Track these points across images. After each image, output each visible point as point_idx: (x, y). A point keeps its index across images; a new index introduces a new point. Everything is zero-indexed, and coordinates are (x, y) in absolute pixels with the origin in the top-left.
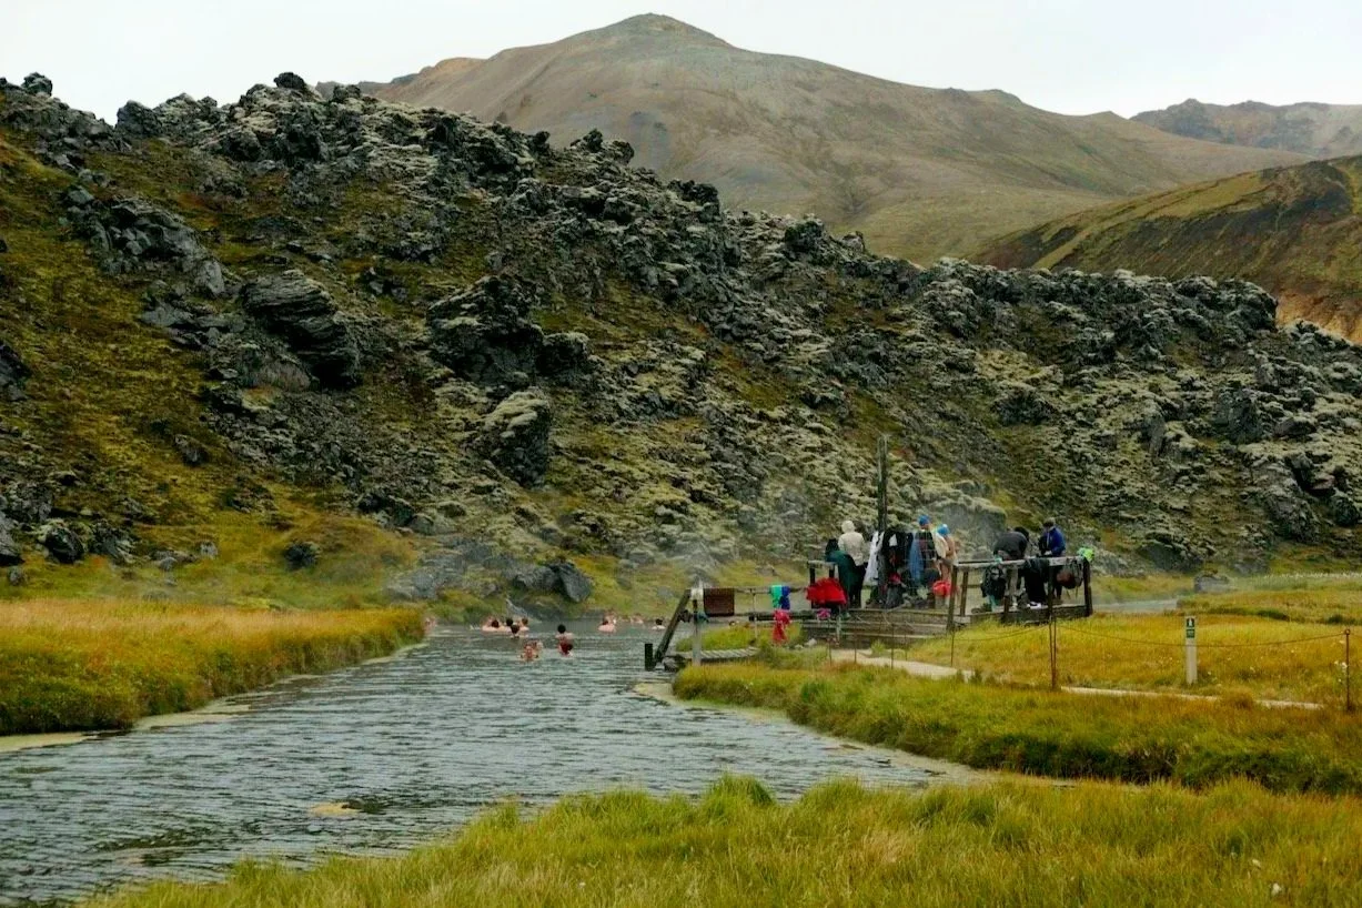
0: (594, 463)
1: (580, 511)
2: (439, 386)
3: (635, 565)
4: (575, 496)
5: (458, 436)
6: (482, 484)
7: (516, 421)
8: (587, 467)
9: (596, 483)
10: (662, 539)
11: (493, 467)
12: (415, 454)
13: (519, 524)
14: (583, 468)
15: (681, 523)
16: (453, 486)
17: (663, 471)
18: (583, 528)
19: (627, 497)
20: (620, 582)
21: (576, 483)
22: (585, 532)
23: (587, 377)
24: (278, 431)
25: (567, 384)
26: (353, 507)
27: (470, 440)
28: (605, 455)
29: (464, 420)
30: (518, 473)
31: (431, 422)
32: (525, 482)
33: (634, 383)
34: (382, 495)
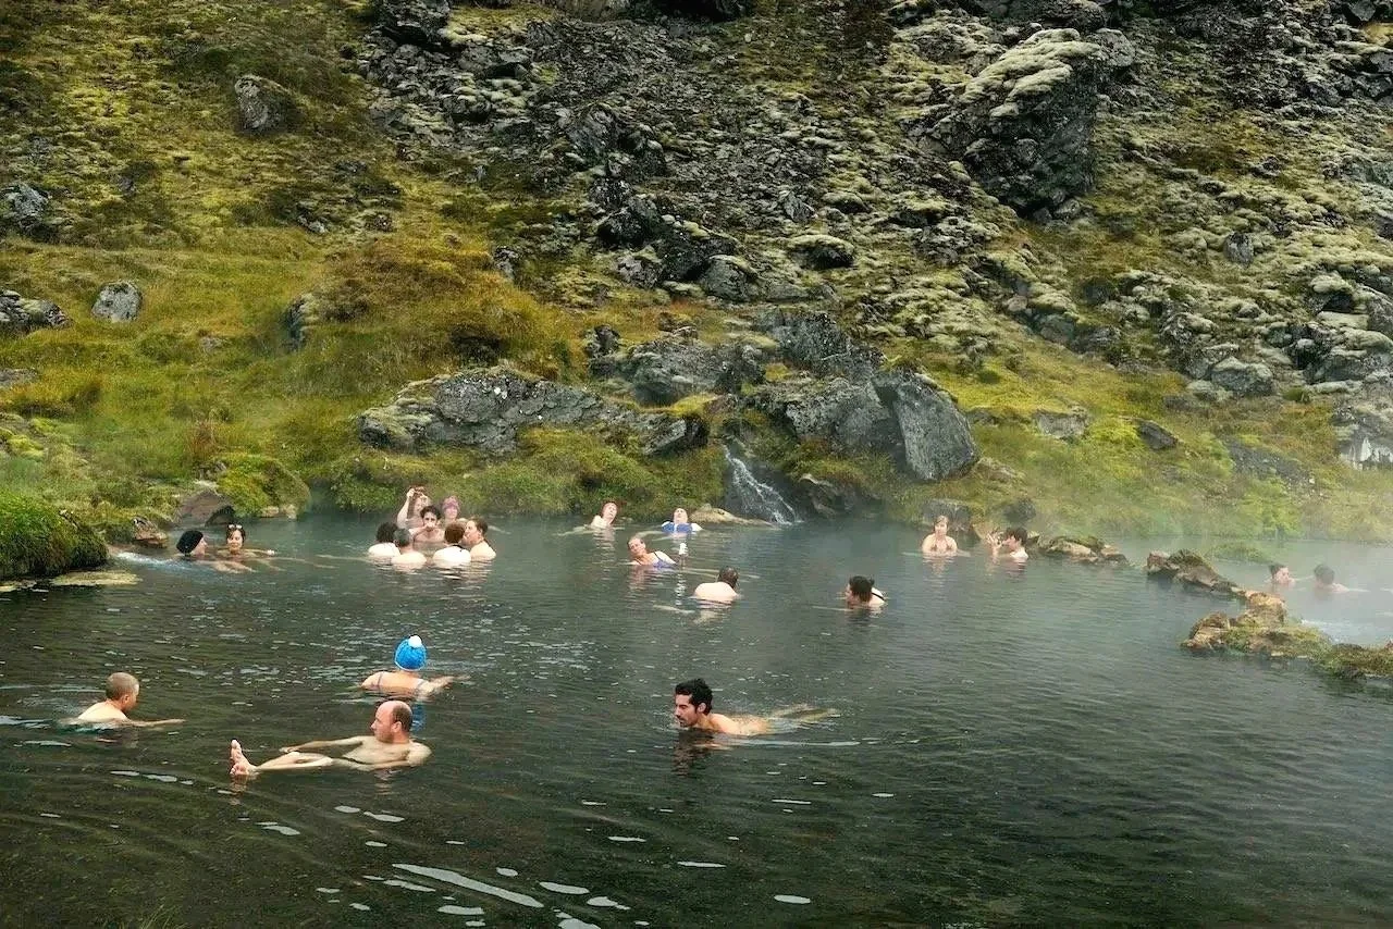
0: (1204, 179)
1: (1134, 274)
2: (913, 22)
3: (1222, 395)
4: (1140, 244)
5: (907, 114)
6: (918, 206)
7: (1025, 83)
8: (1185, 187)
9: (1196, 219)
10: (1302, 343)
11: (965, 176)
12: (793, 141)
13: (974, 290)
14: (1174, 188)
15: (1369, 310)
16: (851, 208)
17: (1364, 205)
18: (1131, 308)
19: (1257, 250)
20: (1147, 434)
21: (1152, 217)
22: (1133, 318)
23: (1249, 23)
24: (497, 82)
25: (1198, 33)
26: (584, 235)
27: (929, 121)
28: (1236, 166)
29: (933, 83)
30: (1018, 190)
31: (862, 86)
32: (1033, 210)
33: (1355, 37)
34: (649, 212)
